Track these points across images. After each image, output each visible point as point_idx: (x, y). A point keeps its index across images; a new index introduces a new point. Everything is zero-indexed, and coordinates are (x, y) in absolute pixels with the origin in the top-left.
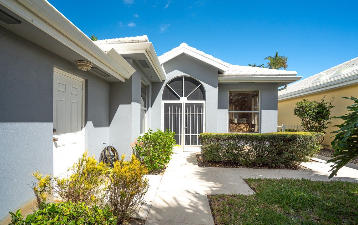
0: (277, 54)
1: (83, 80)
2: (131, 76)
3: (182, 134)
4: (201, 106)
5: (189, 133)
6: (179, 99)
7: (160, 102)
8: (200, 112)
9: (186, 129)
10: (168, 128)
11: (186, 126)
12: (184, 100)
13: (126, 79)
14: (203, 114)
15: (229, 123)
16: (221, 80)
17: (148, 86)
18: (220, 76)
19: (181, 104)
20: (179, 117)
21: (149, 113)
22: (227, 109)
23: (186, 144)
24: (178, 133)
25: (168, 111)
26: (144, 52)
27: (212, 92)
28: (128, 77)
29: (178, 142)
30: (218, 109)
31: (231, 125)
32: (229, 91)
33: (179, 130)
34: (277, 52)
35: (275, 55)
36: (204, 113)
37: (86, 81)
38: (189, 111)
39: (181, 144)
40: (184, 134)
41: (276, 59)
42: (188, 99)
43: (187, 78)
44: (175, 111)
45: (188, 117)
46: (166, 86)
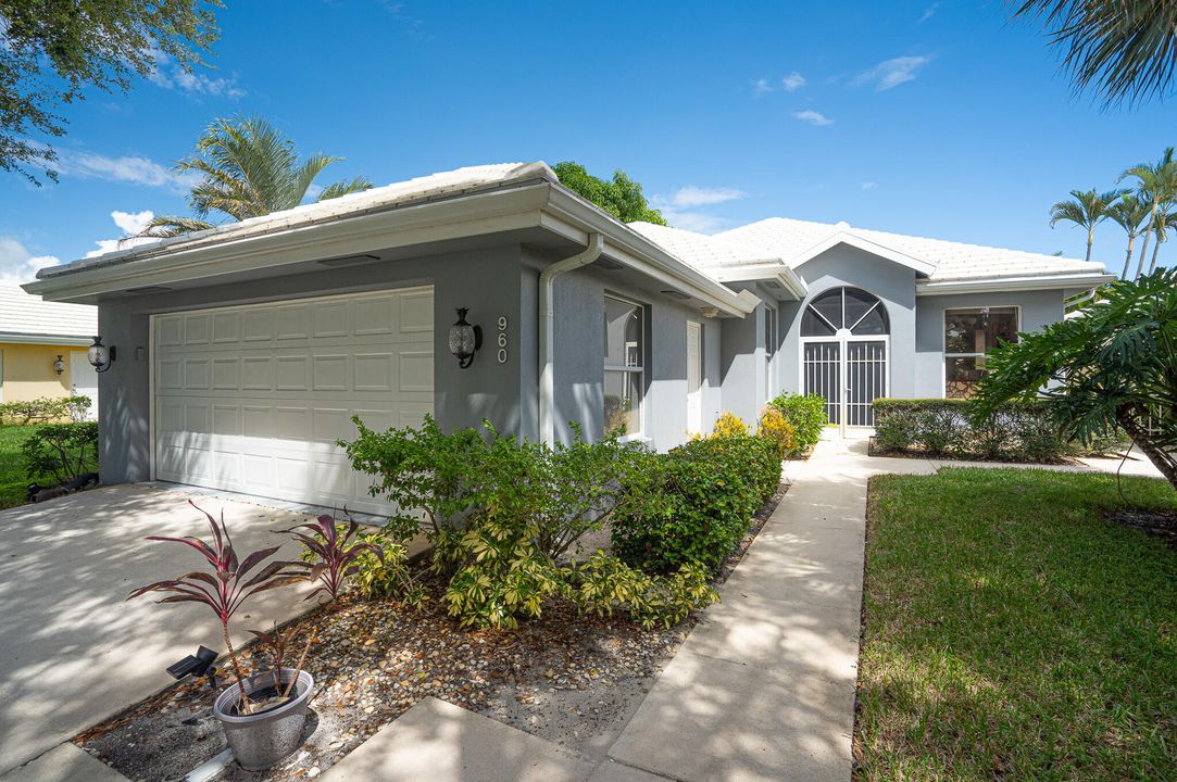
0: (1169, 153)
1: (699, 325)
2: (755, 309)
3: (841, 404)
4: (880, 346)
5: (855, 401)
6: (834, 333)
7: (797, 341)
8: (877, 357)
9: (849, 392)
10: (812, 391)
11: (849, 387)
12: (844, 336)
13: (747, 314)
14: (884, 363)
15: (947, 380)
16: (923, 289)
17: (774, 311)
18: (921, 283)
19: (839, 343)
20: (835, 369)
21: (775, 362)
22: (941, 350)
23: (849, 423)
24: (833, 400)
25: (812, 358)
26: (777, 276)
27: (903, 318)
28: (750, 310)
29: (835, 419)
30: (917, 351)
31: (953, 384)
32: (947, 311)
33: (835, 396)
34: (1170, 147)
35: (1163, 156)
36: (887, 361)
37: (703, 326)
38: (855, 357)
39: (839, 423)
40: (846, 404)
41: (1164, 168)
42: (854, 332)
43: (849, 291)
44: (825, 358)
45: (853, 369)
46: (808, 308)
